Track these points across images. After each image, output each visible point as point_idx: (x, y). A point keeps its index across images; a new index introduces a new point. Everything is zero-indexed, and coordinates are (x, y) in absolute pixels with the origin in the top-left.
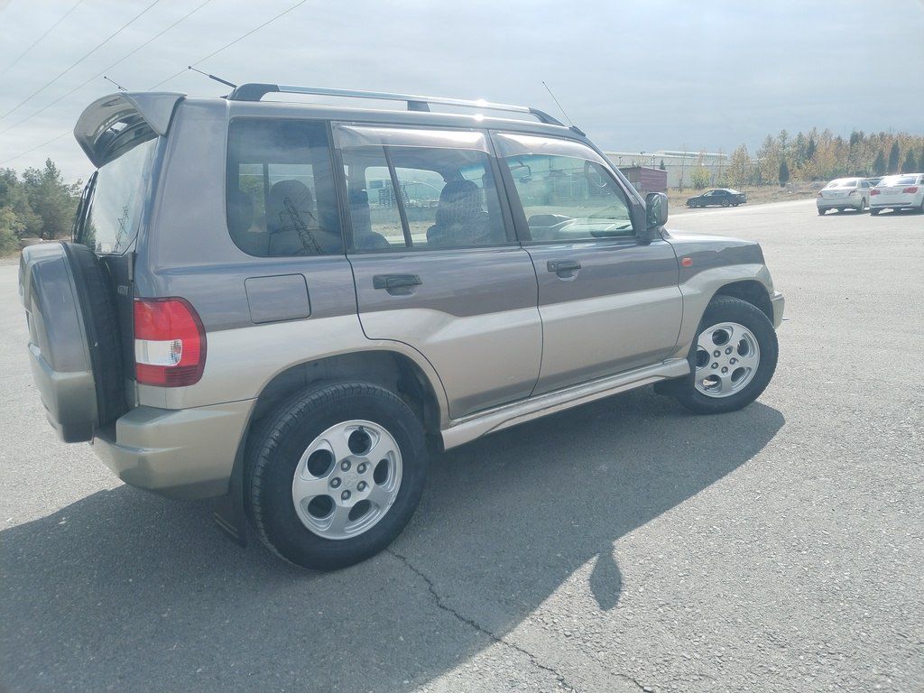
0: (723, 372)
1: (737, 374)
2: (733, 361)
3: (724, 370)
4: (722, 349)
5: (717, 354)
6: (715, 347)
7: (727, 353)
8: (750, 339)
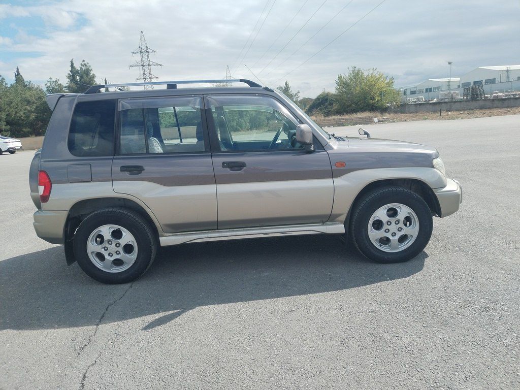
0: (392, 236)
1: (403, 239)
2: (400, 229)
3: (394, 234)
4: (393, 220)
5: (389, 223)
6: (388, 219)
7: (396, 224)
8: (413, 216)
